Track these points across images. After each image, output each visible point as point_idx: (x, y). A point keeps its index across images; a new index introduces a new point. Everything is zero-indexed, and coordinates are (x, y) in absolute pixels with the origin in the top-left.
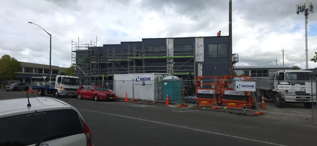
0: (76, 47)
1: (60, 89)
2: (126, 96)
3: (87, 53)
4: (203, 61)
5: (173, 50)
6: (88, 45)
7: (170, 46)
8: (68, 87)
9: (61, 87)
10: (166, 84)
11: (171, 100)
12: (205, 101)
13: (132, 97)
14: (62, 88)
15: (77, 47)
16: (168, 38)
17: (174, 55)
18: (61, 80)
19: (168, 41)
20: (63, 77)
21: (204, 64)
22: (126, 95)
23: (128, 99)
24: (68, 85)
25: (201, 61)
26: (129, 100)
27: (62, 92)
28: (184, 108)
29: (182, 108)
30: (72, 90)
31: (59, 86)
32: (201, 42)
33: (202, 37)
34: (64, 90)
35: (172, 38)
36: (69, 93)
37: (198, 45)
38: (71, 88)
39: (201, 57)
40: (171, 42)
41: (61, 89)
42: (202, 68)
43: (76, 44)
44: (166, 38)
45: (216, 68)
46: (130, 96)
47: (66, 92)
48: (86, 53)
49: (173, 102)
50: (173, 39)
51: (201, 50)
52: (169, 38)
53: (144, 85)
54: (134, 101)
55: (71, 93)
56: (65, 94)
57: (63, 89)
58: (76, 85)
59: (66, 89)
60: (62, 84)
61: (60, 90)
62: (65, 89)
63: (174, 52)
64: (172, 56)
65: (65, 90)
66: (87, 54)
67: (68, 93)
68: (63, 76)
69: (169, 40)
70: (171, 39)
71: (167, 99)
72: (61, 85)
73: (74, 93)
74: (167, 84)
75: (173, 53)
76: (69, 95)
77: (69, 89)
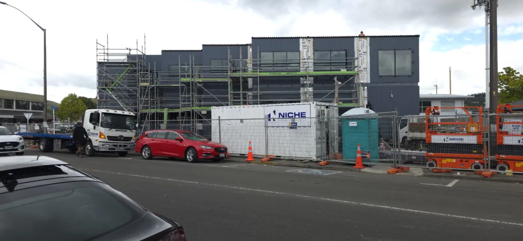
0: (103, 54)
1: (98, 138)
2: (250, 151)
3: (127, 66)
4: (369, 82)
5: (312, 61)
6: (130, 50)
7: (306, 52)
8: (114, 133)
9: (100, 133)
10: (353, 124)
11: (366, 157)
12: (452, 158)
13: (263, 153)
14: (102, 137)
15: (105, 55)
16: (303, 38)
17: (314, 71)
18: (99, 118)
19: (303, 43)
20: (103, 113)
21: (371, 87)
22: (250, 148)
23: (254, 158)
24: (114, 130)
25: (365, 81)
26: (256, 158)
27: (103, 145)
28: (402, 174)
29: (398, 173)
30: (122, 141)
31: (95, 132)
32: (365, 45)
33: (367, 37)
34: (107, 140)
35: (310, 37)
36: (117, 146)
37: (360, 51)
38: (121, 136)
39: (366, 75)
40: (309, 45)
41: (100, 137)
42: (368, 95)
43: (103, 48)
44: (300, 38)
45: (392, 96)
46: (259, 150)
47: (110, 144)
48: (125, 66)
49: (370, 161)
50: (312, 40)
51: (365, 61)
52: (305, 38)
53: (294, 126)
54: (269, 161)
55: (120, 146)
56: (109, 149)
57: (105, 138)
58: (130, 130)
59: (110, 138)
60: (102, 126)
61: (97, 140)
62: (108, 137)
63: (314, 63)
64: (312, 72)
65: (109, 140)
66: (128, 68)
67: (114, 145)
68: (104, 111)
69: (305, 40)
70: (309, 39)
71: (359, 155)
72: (100, 129)
73: (126, 146)
74: (356, 125)
75: (313, 66)
76: (116, 150)
77: (117, 137)
